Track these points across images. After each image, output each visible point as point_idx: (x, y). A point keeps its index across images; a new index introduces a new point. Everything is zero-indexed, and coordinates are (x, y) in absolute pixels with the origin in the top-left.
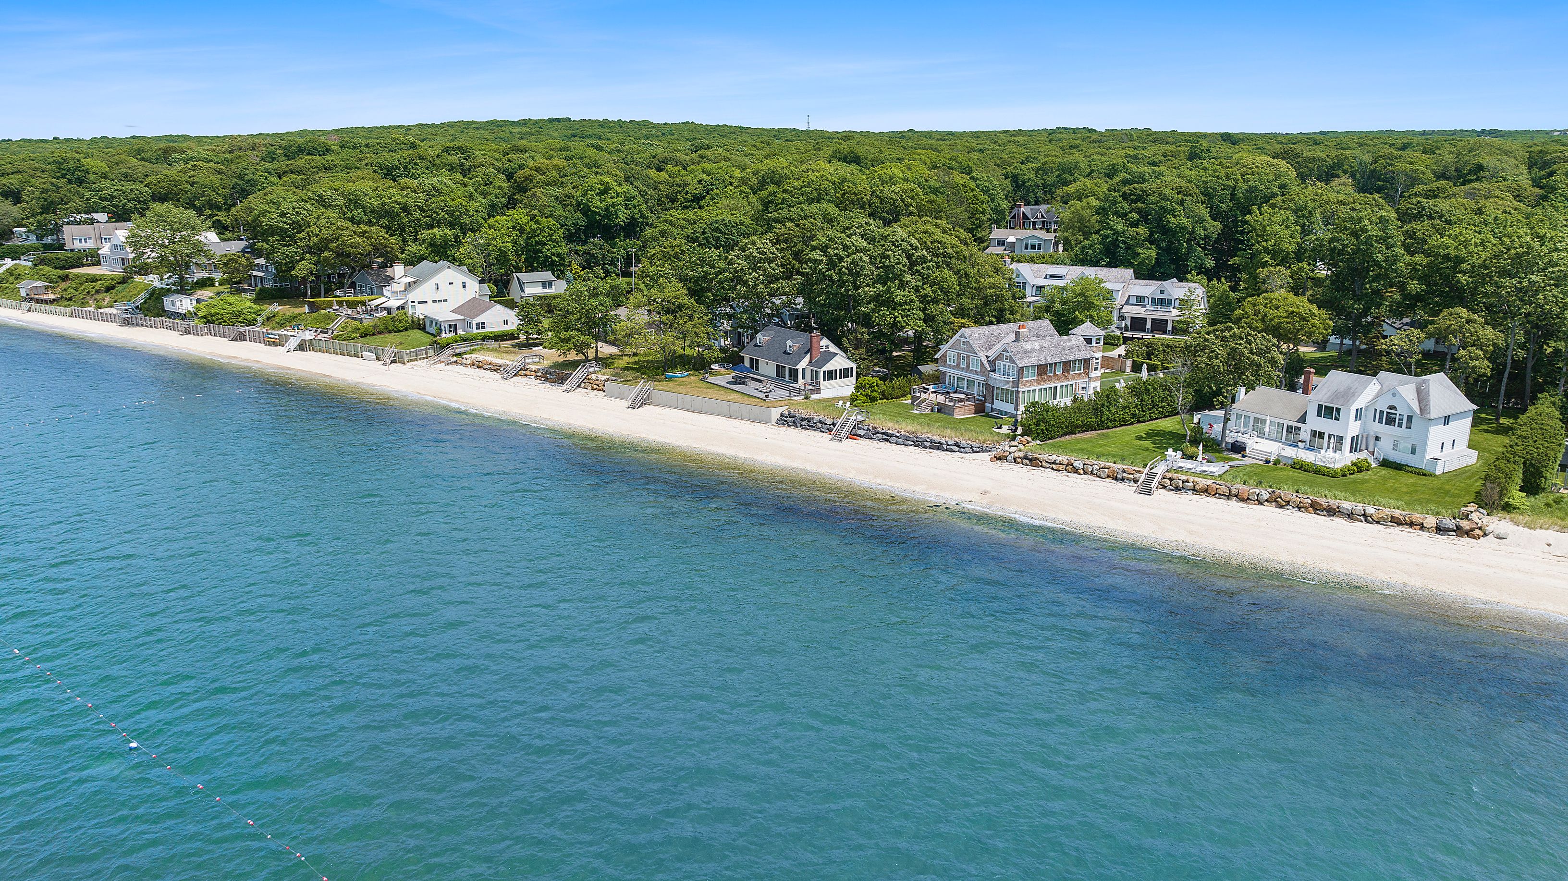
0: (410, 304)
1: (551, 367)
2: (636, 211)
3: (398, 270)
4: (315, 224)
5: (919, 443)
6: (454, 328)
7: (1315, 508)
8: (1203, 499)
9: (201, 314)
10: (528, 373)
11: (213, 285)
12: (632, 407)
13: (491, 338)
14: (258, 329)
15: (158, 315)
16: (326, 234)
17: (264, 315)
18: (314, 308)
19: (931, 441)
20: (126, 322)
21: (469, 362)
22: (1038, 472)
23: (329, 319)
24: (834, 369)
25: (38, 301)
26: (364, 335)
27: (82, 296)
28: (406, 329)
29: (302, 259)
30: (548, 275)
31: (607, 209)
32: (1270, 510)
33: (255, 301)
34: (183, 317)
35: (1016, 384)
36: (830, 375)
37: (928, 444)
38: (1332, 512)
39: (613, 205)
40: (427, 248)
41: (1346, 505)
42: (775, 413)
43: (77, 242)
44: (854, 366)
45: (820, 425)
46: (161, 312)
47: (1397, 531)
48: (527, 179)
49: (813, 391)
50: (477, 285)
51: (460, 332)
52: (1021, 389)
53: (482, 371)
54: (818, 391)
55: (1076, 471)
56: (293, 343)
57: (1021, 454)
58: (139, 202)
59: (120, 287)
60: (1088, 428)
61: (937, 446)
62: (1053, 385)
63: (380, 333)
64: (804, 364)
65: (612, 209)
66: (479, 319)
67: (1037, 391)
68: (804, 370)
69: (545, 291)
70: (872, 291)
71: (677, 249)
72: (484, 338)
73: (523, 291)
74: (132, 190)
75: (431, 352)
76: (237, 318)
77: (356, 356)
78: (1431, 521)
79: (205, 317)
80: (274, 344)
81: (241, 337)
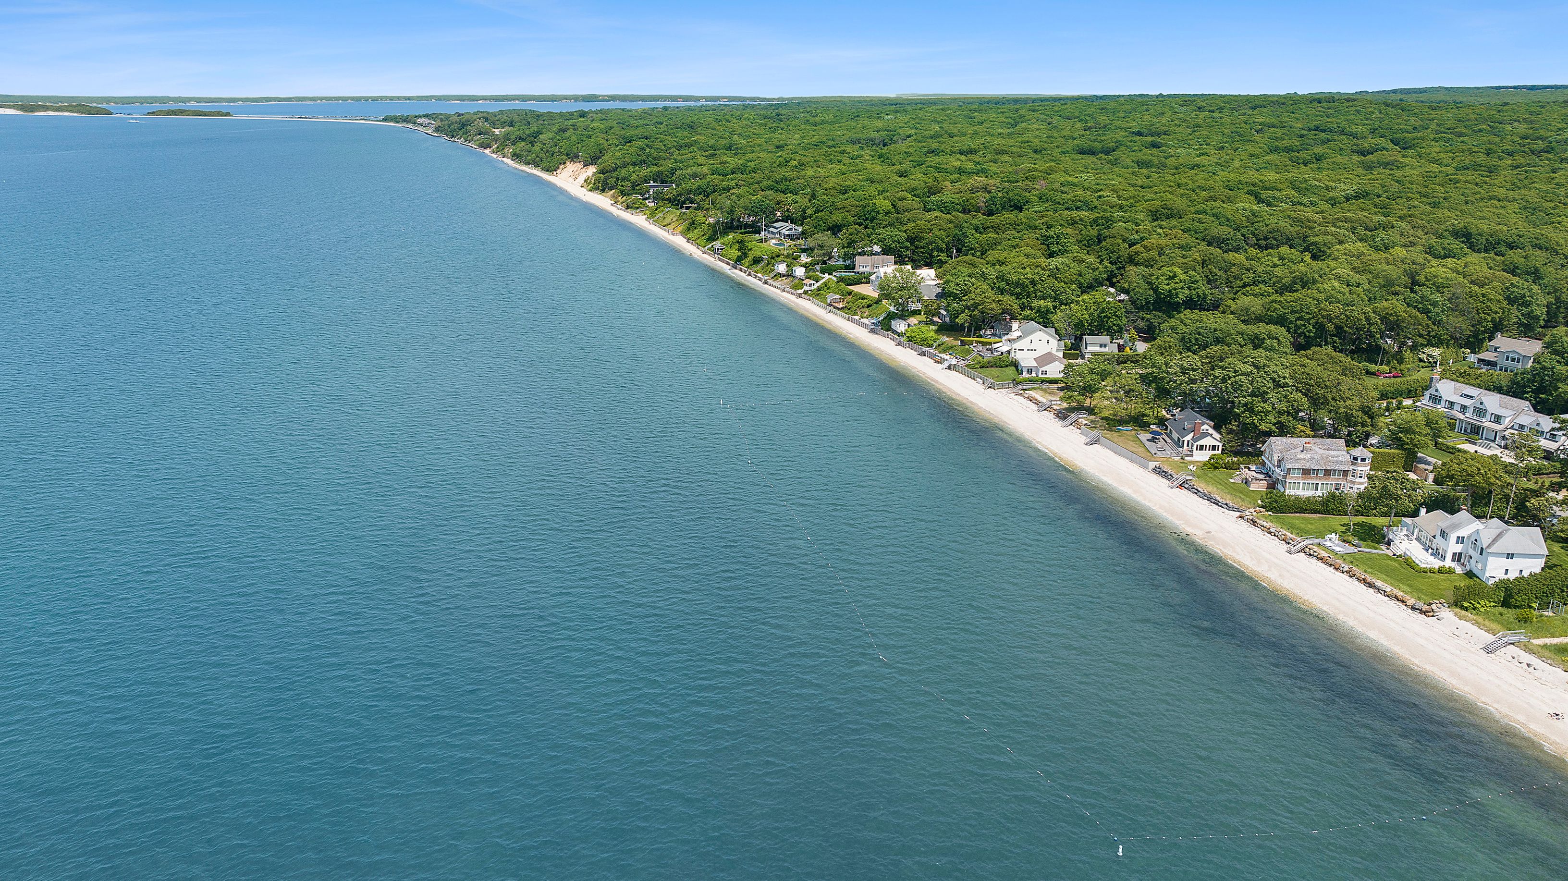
0: (1013, 350)
1: (1063, 409)
2: (1194, 293)
3: (1015, 325)
4: (974, 292)
5: (1209, 499)
6: (1030, 371)
7: (1364, 581)
8: (1319, 563)
9: (908, 335)
10: (1051, 410)
11: (920, 314)
12: (1086, 444)
13: (1047, 382)
14: (932, 351)
15: (887, 330)
16: (978, 299)
17: (938, 342)
18: (963, 343)
19: (1216, 500)
20: (872, 331)
21: (1027, 396)
22: (1253, 529)
23: (969, 352)
24: (1205, 444)
25: (835, 308)
26: (982, 367)
27: (855, 308)
28: (1007, 366)
29: (963, 312)
30: (1106, 339)
31: (1170, 291)
32: (1345, 577)
33: (937, 332)
34: (899, 334)
35: (1285, 477)
36: (1201, 448)
37: (1213, 501)
38: (1371, 585)
39: (1175, 289)
40: (1036, 313)
41: (1379, 583)
42: (1152, 465)
43: (861, 267)
44: (1221, 445)
45: (1169, 477)
46: (889, 329)
47: (1393, 603)
48: (1136, 253)
49: (1187, 455)
50: (1056, 342)
51: (1034, 374)
52: (1288, 481)
53: (1031, 403)
54: (1192, 456)
55: (1270, 533)
56: (946, 364)
57: (1251, 517)
58: (899, 243)
59: (875, 306)
60: (1316, 512)
61: (1216, 503)
62: (1315, 482)
63: (992, 367)
64: (1189, 437)
65: (1173, 291)
66: (1044, 369)
67: (1301, 484)
68: (1188, 441)
69: (1101, 350)
70: (1244, 401)
71: (1167, 344)
72: (1043, 381)
73: (1086, 348)
74: (896, 235)
75: (1011, 385)
76: (925, 342)
77: (974, 379)
78: (1411, 601)
79: (908, 337)
80: (938, 362)
81: (923, 354)
